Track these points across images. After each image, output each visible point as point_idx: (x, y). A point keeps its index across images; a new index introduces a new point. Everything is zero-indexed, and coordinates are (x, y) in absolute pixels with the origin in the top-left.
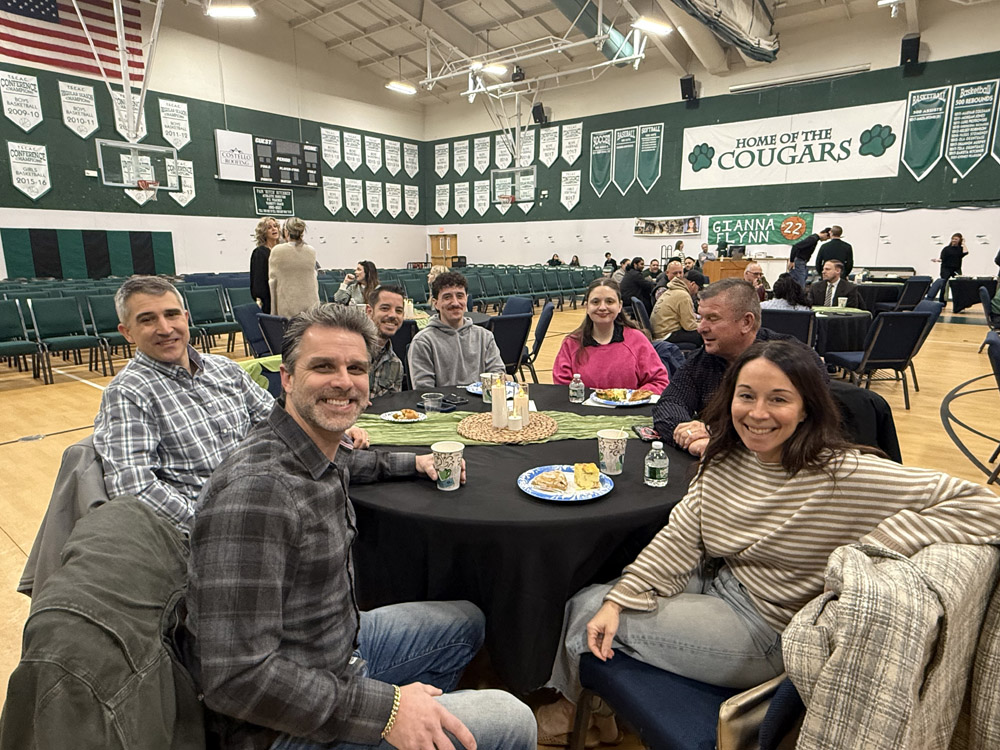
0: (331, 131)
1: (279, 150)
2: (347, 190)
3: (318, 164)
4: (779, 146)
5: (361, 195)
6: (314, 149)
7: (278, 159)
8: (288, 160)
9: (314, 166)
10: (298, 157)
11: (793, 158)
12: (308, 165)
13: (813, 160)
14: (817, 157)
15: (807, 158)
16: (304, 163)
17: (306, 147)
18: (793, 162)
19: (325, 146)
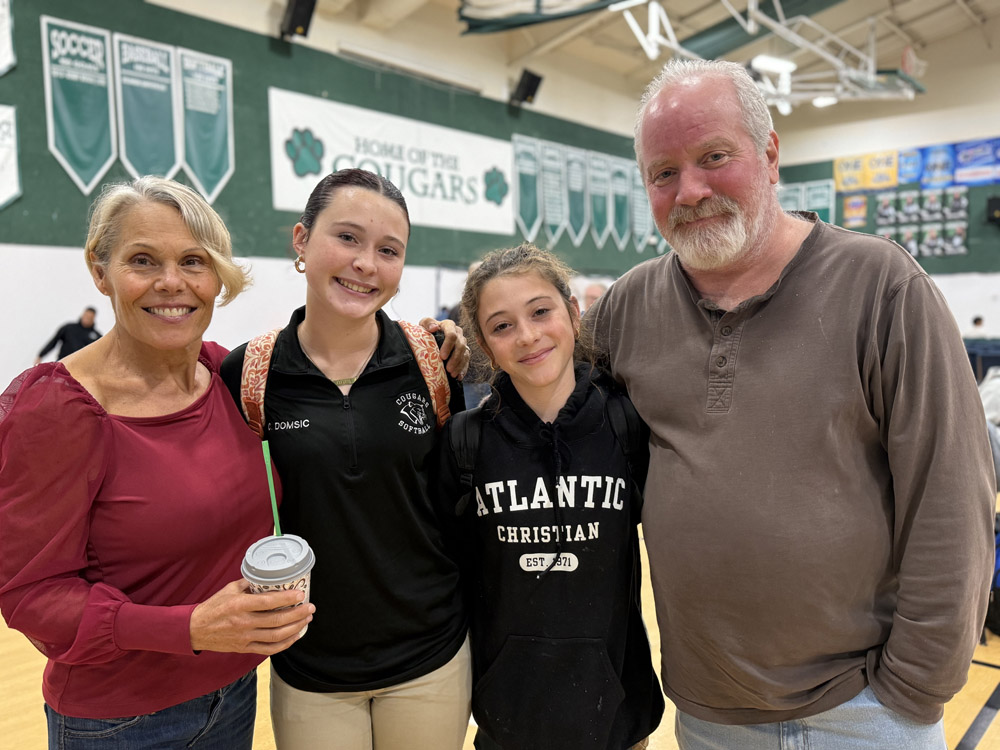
4: (409, 166)
11: (426, 187)
13: (444, 196)
14: (449, 192)
15: (439, 192)
18: (425, 194)
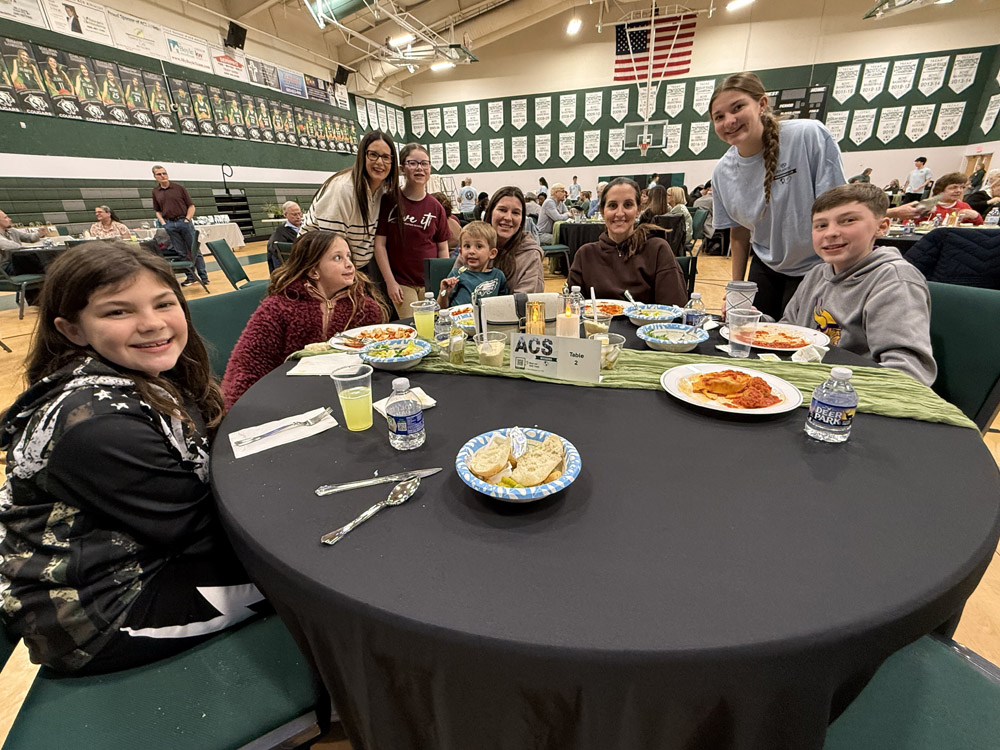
0: (850, 67)
1: (783, 98)
2: (854, 121)
3: (823, 104)
5: (872, 124)
6: (822, 89)
7: (782, 106)
8: (791, 105)
9: (818, 105)
10: (802, 100)
12: (812, 106)
16: (808, 104)
17: (813, 90)
19: (838, 83)
